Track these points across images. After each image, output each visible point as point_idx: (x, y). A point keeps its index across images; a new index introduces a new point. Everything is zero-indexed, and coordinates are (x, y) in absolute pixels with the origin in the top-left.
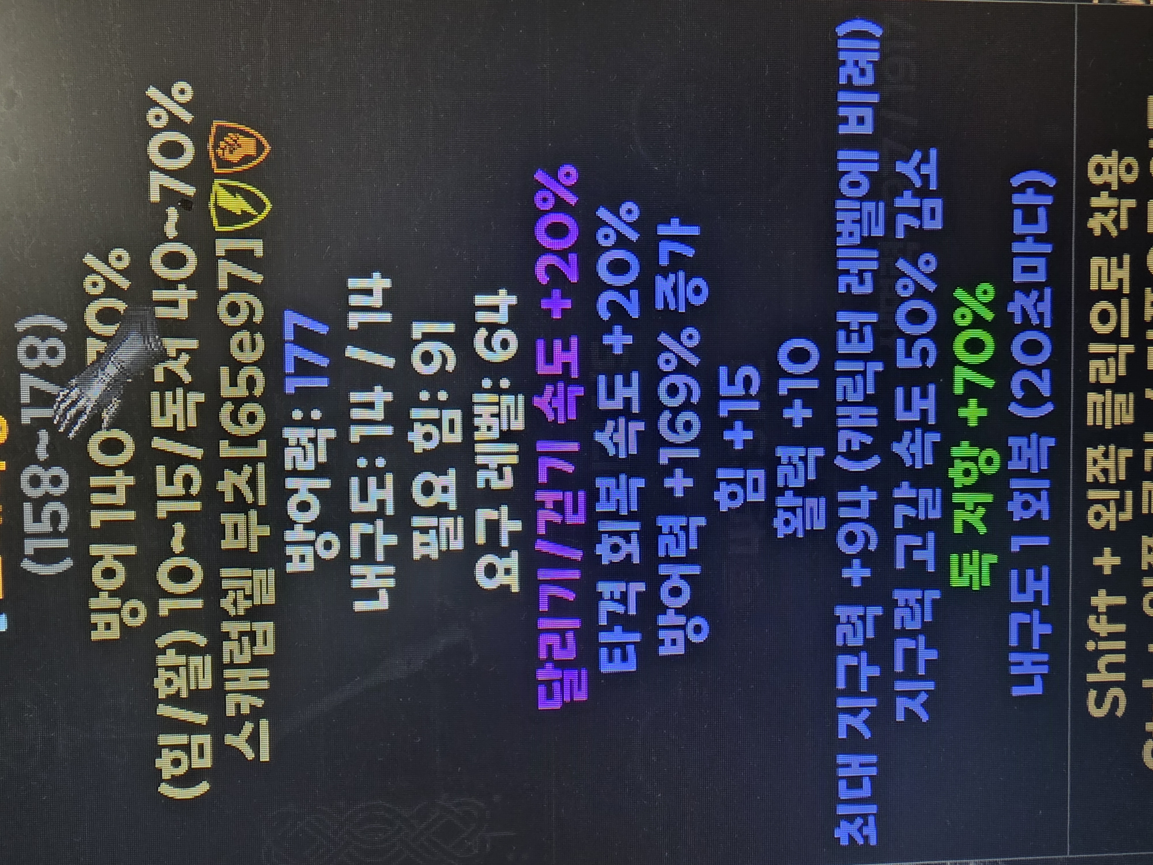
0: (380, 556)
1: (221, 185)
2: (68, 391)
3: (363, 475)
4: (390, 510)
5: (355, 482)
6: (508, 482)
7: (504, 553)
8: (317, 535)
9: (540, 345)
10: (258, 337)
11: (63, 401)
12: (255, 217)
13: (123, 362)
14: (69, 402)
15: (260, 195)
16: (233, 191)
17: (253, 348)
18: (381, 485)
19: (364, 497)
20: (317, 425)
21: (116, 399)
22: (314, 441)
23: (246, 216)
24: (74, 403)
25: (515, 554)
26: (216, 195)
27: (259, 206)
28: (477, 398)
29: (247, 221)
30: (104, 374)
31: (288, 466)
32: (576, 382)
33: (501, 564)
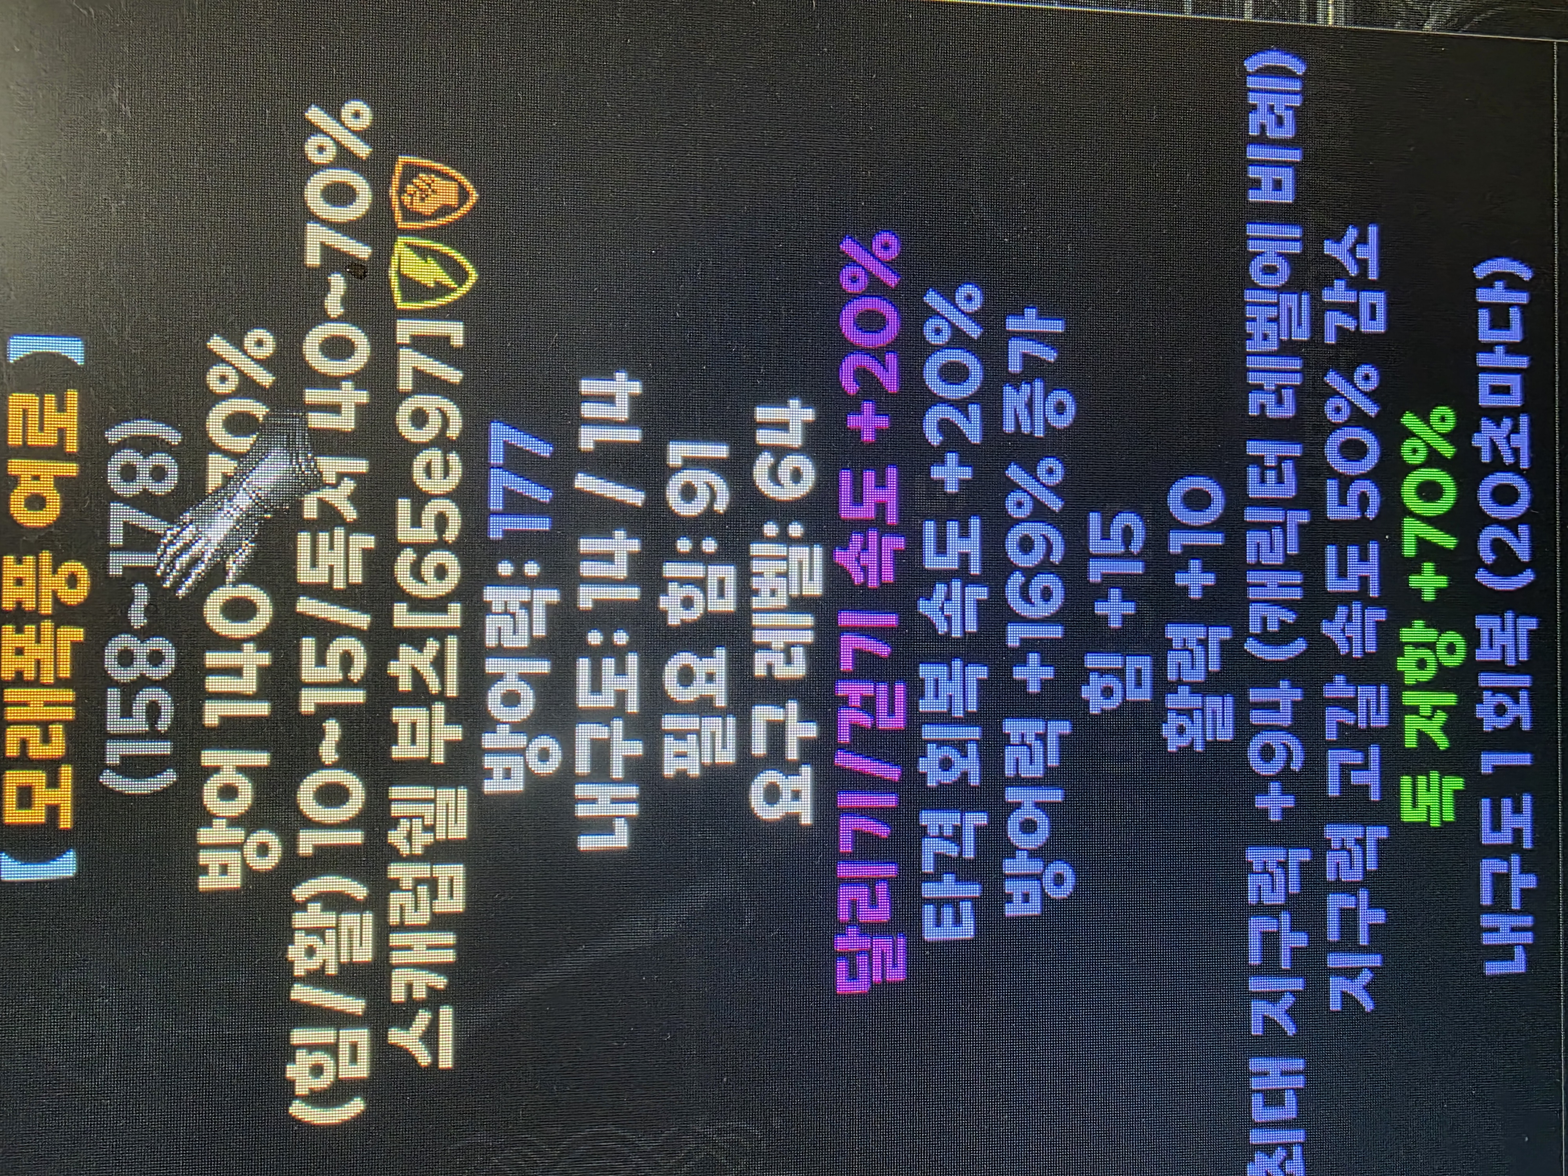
0: (617, 771)
1: (409, 246)
2: (179, 529)
3: (596, 655)
4: (633, 706)
5: (584, 665)
6: (798, 669)
7: (791, 769)
8: (529, 741)
9: (846, 477)
10: (454, 459)
11: (171, 543)
12: (453, 290)
13: (260, 489)
14: (179, 545)
15: (461, 261)
16: (423, 253)
17: (446, 473)
18: (621, 670)
19: (596, 687)
20: (532, 583)
21: (247, 542)
22: (527, 606)
23: (441, 290)
24: (187, 547)
25: (806, 771)
26: (400, 259)
27: (460, 276)
28: (756, 549)
29: (442, 296)
30: (231, 506)
31: (491, 641)
32: (894, 531)
33: (786, 784)
